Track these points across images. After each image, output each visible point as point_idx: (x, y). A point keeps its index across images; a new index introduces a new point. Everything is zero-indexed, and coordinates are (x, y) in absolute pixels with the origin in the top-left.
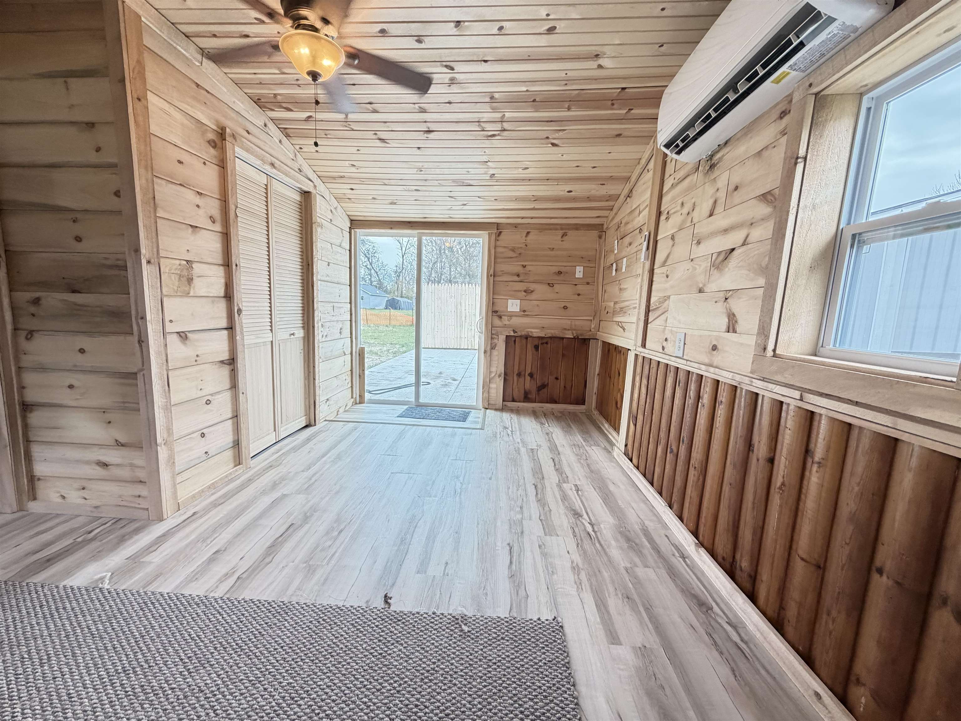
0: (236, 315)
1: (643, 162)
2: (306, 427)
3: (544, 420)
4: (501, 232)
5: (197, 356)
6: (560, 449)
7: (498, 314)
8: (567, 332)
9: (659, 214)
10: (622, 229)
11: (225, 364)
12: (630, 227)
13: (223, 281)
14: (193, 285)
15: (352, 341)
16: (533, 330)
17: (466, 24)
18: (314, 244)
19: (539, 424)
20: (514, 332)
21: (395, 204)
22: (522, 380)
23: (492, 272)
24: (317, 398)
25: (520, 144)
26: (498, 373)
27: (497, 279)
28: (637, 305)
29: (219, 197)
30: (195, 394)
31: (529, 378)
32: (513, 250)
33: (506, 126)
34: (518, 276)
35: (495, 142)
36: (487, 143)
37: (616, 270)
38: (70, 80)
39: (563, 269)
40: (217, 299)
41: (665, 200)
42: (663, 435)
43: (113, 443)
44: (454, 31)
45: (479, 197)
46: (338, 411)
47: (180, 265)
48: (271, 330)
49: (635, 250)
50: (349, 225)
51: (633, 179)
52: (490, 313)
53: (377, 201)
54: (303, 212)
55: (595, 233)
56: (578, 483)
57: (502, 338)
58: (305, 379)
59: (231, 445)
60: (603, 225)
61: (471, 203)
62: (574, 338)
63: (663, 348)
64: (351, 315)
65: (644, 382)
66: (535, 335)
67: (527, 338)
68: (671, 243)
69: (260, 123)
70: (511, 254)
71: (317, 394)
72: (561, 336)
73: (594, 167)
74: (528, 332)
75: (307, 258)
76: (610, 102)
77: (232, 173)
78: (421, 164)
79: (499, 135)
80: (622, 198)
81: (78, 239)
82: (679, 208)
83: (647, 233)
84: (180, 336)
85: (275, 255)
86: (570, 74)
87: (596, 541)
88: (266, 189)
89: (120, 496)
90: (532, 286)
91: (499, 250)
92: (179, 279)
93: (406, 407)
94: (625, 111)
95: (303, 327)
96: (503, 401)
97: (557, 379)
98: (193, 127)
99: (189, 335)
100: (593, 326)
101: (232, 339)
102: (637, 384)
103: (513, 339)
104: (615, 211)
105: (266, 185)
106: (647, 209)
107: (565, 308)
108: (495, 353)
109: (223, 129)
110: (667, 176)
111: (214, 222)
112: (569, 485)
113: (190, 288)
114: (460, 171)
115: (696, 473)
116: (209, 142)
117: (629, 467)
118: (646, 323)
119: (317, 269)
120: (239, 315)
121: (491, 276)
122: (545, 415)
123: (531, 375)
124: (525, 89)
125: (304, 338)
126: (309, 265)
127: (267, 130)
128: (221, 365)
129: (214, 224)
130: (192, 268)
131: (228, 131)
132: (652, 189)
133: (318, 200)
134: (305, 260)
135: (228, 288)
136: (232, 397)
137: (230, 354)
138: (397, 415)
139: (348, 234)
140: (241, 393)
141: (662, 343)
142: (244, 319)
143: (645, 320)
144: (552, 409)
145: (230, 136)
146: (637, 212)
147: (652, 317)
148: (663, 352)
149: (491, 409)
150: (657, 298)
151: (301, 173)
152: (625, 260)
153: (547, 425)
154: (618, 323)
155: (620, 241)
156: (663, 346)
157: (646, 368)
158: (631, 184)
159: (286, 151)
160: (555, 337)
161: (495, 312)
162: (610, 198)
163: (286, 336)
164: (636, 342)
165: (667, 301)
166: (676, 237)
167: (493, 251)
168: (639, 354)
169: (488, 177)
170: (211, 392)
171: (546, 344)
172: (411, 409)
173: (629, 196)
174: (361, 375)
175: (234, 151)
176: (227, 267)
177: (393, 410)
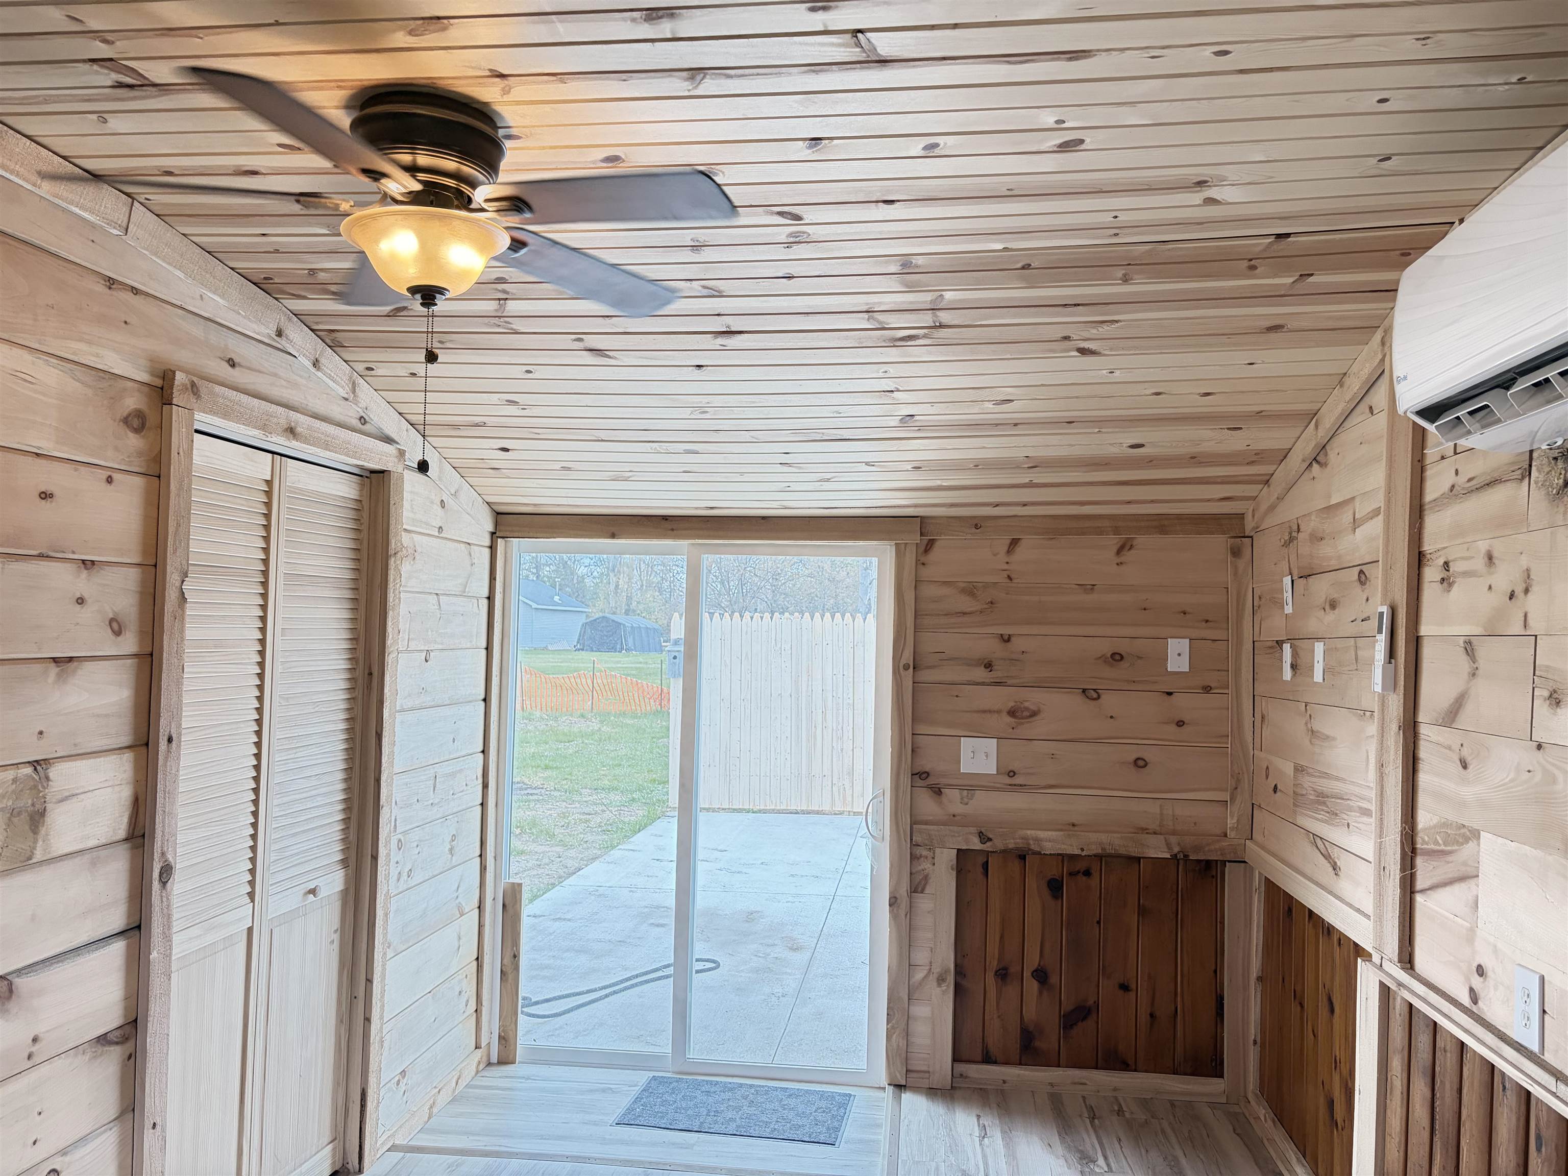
0: (156, 885)
1: (1354, 385)
3: (1090, 1142)
4: (931, 543)
5: (35, 1040)
7: (931, 781)
8: (1151, 840)
9: (1418, 559)
10: (1303, 545)
11: (111, 1043)
12: (1326, 550)
13: (126, 793)
14: (43, 831)
15: (483, 869)
16: (1041, 834)
17: (836, 142)
18: (390, 614)
19: (1073, 1159)
20: (984, 838)
22: (1012, 991)
23: (908, 657)
24: (372, 1080)
26: (937, 970)
27: (926, 676)
28: (1373, 807)
29: (136, 560)
31: (1035, 985)
32: (970, 591)
33: (945, 317)
34: (989, 666)
35: (915, 352)
36: (889, 353)
37: (1294, 667)
39: (1123, 647)
40: (105, 852)
41: (1433, 523)
44: (806, 154)
45: (867, 464)
46: (432, 1106)
47: (15, 780)
48: (251, 895)
49: (1351, 629)
50: (490, 527)
51: (1329, 419)
52: (906, 780)
53: (572, 475)
54: (365, 527)
55: (1218, 543)
57: (946, 858)
58: (340, 1021)
60: (1241, 516)
61: (847, 477)
62: (1175, 857)
63: (1475, 1000)
64: (485, 786)
65: (1421, 1085)
66: (1049, 848)
67: (1023, 858)
68: (1465, 665)
69: (265, 331)
70: (966, 603)
71: (373, 1066)
72: (1134, 851)
73: (1207, 394)
74: (1025, 838)
75: (368, 652)
76: (1245, 264)
77: (180, 488)
78: (703, 399)
79: (923, 336)
80: (1295, 461)
82: (1479, 563)
83: (1384, 609)
85: (279, 668)
86: (1123, 217)
88: (269, 494)
90: (1033, 698)
91: (930, 591)
92: (9, 823)
93: (642, 1078)
94: (1291, 280)
95: (345, 862)
96: (956, 1059)
97: (1125, 988)
98: (90, 392)
99: (17, 980)
100: (1231, 822)
101: (137, 966)
102: (1398, 1084)
103: (981, 860)
104: (1276, 487)
105: (269, 483)
106: (1379, 521)
107: (1140, 763)
108: (924, 903)
109: (167, 376)
110: (1432, 454)
111: (118, 633)
113: (35, 841)
116: (126, 421)
118: (1409, 888)
119: (394, 682)
120: (164, 884)
121: (906, 668)
122: (1092, 1118)
123: (1041, 975)
124: (994, 245)
125: (345, 893)
126: (370, 674)
127: (283, 343)
128: (100, 1049)
129: (119, 638)
130: (48, 778)
131: (180, 377)
132: (1389, 477)
133: (407, 486)
134: (361, 662)
135: (141, 810)
136: (122, 1143)
137: (126, 1009)
138: (612, 1119)
139: (487, 552)
140: (148, 1124)
141: (1468, 979)
142: (178, 885)
143: (1403, 880)
144: (1115, 1089)
145: (184, 388)
146: (1346, 517)
147: (1425, 873)
148: (1474, 1008)
149: (916, 1089)
150: (1435, 820)
151: (367, 427)
152: (1319, 648)
153: (1101, 1161)
154: (1315, 839)
155: (1300, 583)
156: (1471, 990)
157: (1423, 1041)
158: (1321, 432)
159: (331, 383)
160: (1110, 856)
161: (920, 774)
162: (1259, 457)
163: (293, 900)
164: (1379, 935)
165: (1471, 845)
166: (1484, 650)
167: (910, 597)
168: (1393, 986)
169: (894, 422)
170: (61, 1145)
171: (1084, 878)
172: (662, 1089)
173: (1318, 458)
174: (509, 970)
175: (192, 419)
176: (144, 749)
177: (604, 1091)
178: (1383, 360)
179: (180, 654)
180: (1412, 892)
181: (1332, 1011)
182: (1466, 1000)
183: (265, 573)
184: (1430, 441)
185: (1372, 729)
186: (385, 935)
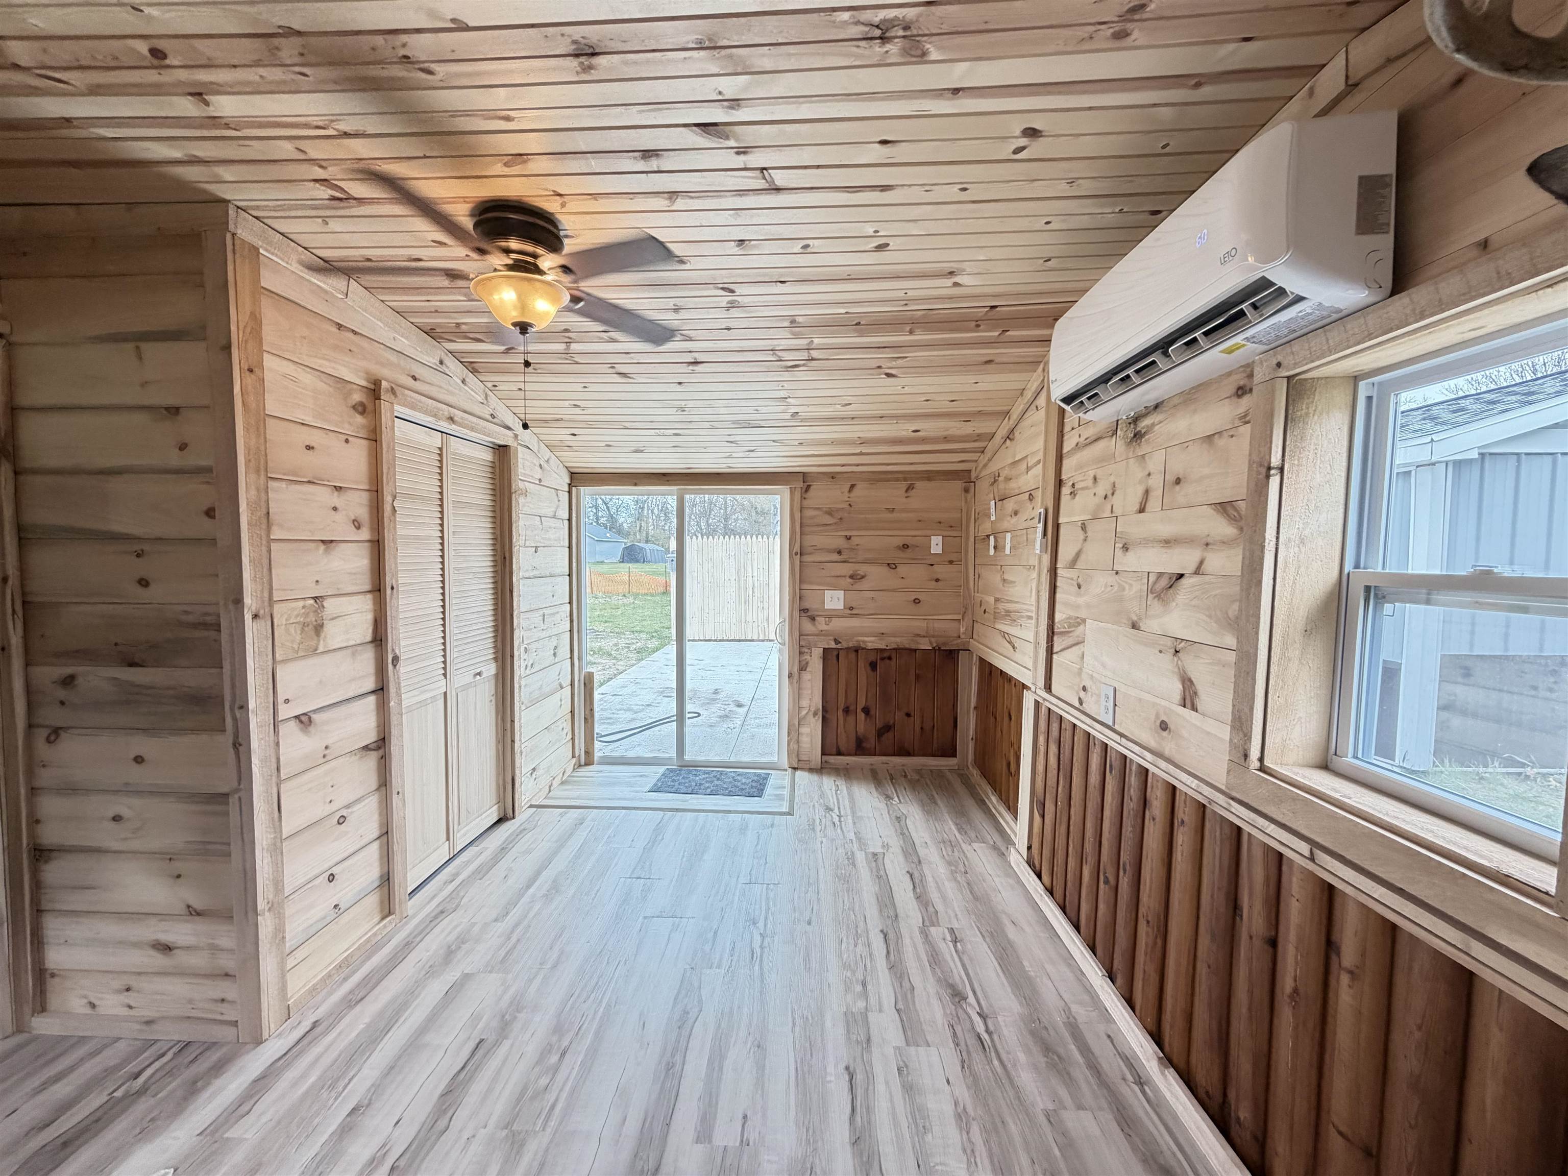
0: (390, 666)
1: (1029, 395)
2: (500, 821)
3: (890, 790)
4: (809, 486)
5: (327, 748)
6: (922, 851)
7: (809, 614)
8: (922, 640)
9: (1059, 483)
10: (1002, 486)
11: (371, 750)
12: (1013, 485)
13: (370, 617)
14: (323, 635)
15: (572, 665)
16: (866, 639)
17: (753, 243)
18: (514, 526)
19: (882, 798)
20: (837, 642)
21: (642, 451)
22: (851, 719)
23: (797, 548)
24: (517, 772)
25: (837, 375)
26: (813, 709)
27: (807, 558)
28: (1033, 615)
29: (366, 487)
30: (321, 810)
31: (863, 715)
32: (830, 513)
33: (815, 354)
34: (840, 553)
35: (799, 374)
36: (786, 376)
37: (995, 548)
38: (146, 347)
39: (909, 541)
40: (360, 648)
41: (1067, 464)
42: (1089, 847)
43: (184, 911)
44: (736, 250)
45: (774, 441)
46: (550, 787)
47: (304, 607)
48: (445, 675)
49: (1025, 525)
50: (568, 481)
51: (1015, 415)
52: (796, 614)
53: (612, 450)
54: (497, 477)
55: (958, 485)
56: (955, 925)
57: (818, 652)
58: (498, 742)
59: (376, 884)
60: (970, 471)
61: (763, 449)
62: (934, 648)
63: (1081, 703)
64: (572, 621)
65: (1053, 749)
66: (870, 646)
67: (857, 651)
68: (1081, 535)
69: (433, 361)
70: (828, 520)
71: (517, 764)
72: (913, 647)
73: (953, 401)
74: (858, 641)
75: (503, 547)
76: (974, 323)
77: (389, 447)
78: (683, 403)
79: (804, 365)
80: (998, 439)
81: (144, 583)
82: (1090, 482)
83: (1042, 510)
84: (301, 722)
85: (452, 553)
86: (910, 293)
87: (993, 1054)
88: (441, 455)
89: (190, 1001)
90: (862, 569)
91: (809, 513)
92: (303, 630)
93: (662, 769)
94: (996, 334)
95: (495, 660)
96: (823, 754)
97: (908, 715)
98: (331, 390)
99: (313, 716)
100: (962, 630)
101: (383, 709)
102: (1042, 749)
103: (835, 653)
104: (988, 454)
105: (441, 449)
106: (1040, 466)
107: (917, 601)
108: (806, 676)
109: (377, 383)
110: (1067, 428)
111: (358, 528)
112: (940, 929)
113: (319, 641)
114: (745, 410)
115: (1150, 930)
116: (354, 407)
117: (1037, 890)
118: (1050, 652)
119: (518, 563)
120: (395, 666)
121: (796, 554)
122: (892, 779)
123: (866, 711)
124: (843, 311)
125: (497, 675)
126: (505, 558)
127: (443, 368)
128: (364, 753)
129: (360, 531)
130: (323, 607)
131: (384, 384)
132: (1046, 441)
133: (520, 455)
134: (499, 550)
135: (379, 626)
136: (380, 802)
137: (378, 732)
138: (647, 789)
139: (567, 494)
140: (394, 792)
141: (1078, 693)
142: (403, 668)
143: (1047, 647)
144: (903, 765)
145: (387, 391)
146: (1023, 466)
147: (1058, 644)
148: (1081, 708)
149: (802, 769)
150: (1064, 616)
151: (495, 420)
152: (1008, 536)
153: (896, 799)
154: (1004, 634)
155: (999, 504)
156: (1080, 699)
157: (1055, 726)
158: (1011, 422)
159: (473, 393)
160: (902, 649)
161: (804, 611)
162: (979, 437)
163: (469, 678)
164: (1035, 677)
165: (1082, 627)
166: (1089, 528)
167: (798, 515)
168: (1041, 701)
169: (788, 416)
170: (346, 803)
171: (888, 661)
172: (671, 774)
173: (1010, 437)
174: (588, 717)
175: (392, 410)
176: (378, 593)
177: (641, 776)
178: (1043, 380)
179: (394, 541)
180: (1052, 654)
181: (1010, 719)
182: (1077, 704)
183: (441, 500)
184: (1067, 415)
185: (1034, 575)
186: (520, 697)
